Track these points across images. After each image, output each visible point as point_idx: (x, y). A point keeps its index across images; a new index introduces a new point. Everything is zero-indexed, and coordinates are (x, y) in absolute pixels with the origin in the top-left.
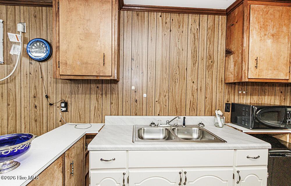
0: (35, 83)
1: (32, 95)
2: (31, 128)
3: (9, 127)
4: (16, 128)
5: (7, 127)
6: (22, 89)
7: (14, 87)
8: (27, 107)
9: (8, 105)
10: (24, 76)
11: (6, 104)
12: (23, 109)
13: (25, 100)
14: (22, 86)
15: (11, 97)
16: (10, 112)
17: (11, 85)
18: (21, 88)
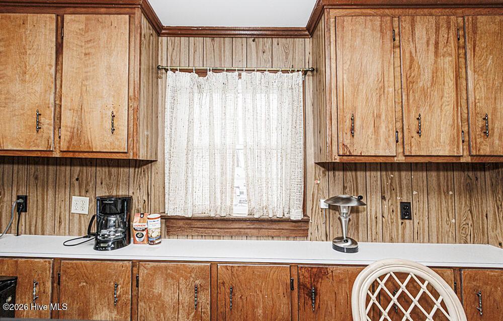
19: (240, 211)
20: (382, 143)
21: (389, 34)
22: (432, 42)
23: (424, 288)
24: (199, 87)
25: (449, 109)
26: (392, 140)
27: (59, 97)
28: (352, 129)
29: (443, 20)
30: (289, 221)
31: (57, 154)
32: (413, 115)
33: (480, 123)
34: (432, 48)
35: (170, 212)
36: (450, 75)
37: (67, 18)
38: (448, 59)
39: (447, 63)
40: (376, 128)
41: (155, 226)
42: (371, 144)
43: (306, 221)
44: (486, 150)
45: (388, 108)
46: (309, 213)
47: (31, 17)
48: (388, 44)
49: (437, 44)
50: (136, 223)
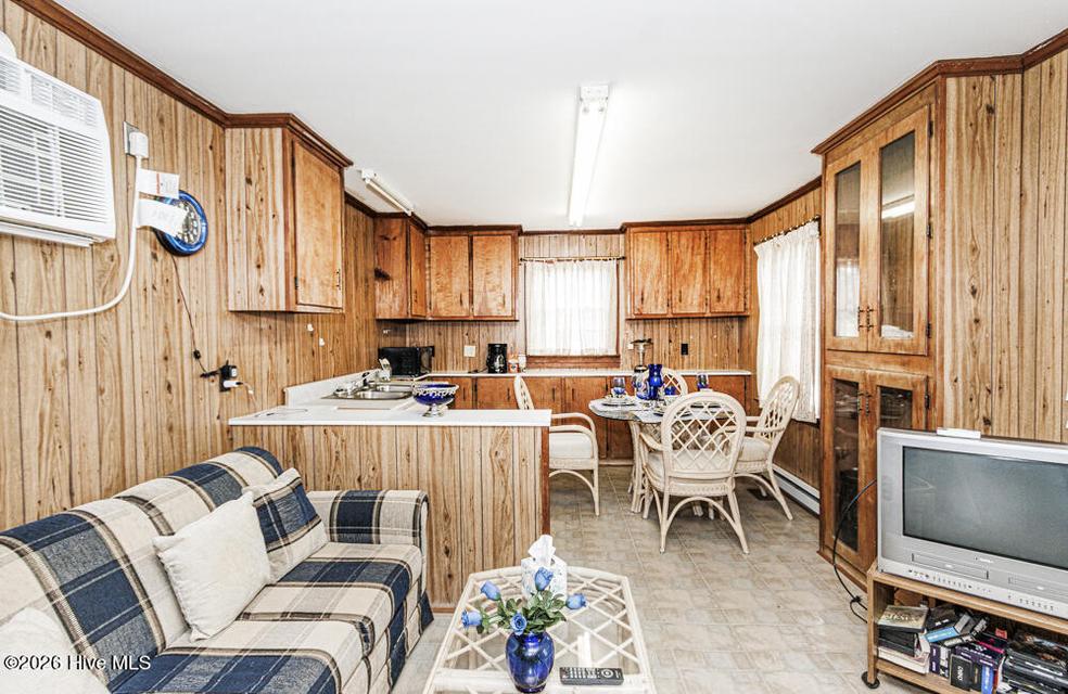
0: (165, 316)
1: (160, 354)
2: (161, 454)
3: (105, 469)
4: (124, 467)
5: (100, 471)
6: (136, 335)
7: (114, 331)
8: (150, 391)
9: (101, 391)
10: (138, 295)
11: (94, 389)
12: (139, 399)
13: (142, 370)
14: (135, 324)
15: (108, 363)
16: (106, 415)
17: (106, 326)
18: (132, 332)
19: (575, 352)
20: (660, 307)
21: (665, 243)
22: (691, 246)
23: (671, 380)
24: (549, 271)
25: (698, 286)
26: (665, 306)
27: (471, 284)
28: (642, 299)
29: (696, 234)
30: (607, 357)
31: (471, 318)
32: (678, 290)
33: (716, 294)
34: (690, 250)
35: (530, 353)
36: (700, 266)
37: (475, 238)
38: (699, 257)
39: (699, 260)
40: (656, 300)
41: (522, 361)
42: (653, 308)
43: (618, 357)
44: (720, 309)
45: (662, 286)
46: (621, 352)
47: (453, 239)
48: (664, 249)
49: (693, 248)
50: (511, 361)
